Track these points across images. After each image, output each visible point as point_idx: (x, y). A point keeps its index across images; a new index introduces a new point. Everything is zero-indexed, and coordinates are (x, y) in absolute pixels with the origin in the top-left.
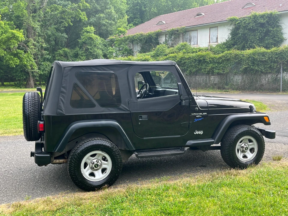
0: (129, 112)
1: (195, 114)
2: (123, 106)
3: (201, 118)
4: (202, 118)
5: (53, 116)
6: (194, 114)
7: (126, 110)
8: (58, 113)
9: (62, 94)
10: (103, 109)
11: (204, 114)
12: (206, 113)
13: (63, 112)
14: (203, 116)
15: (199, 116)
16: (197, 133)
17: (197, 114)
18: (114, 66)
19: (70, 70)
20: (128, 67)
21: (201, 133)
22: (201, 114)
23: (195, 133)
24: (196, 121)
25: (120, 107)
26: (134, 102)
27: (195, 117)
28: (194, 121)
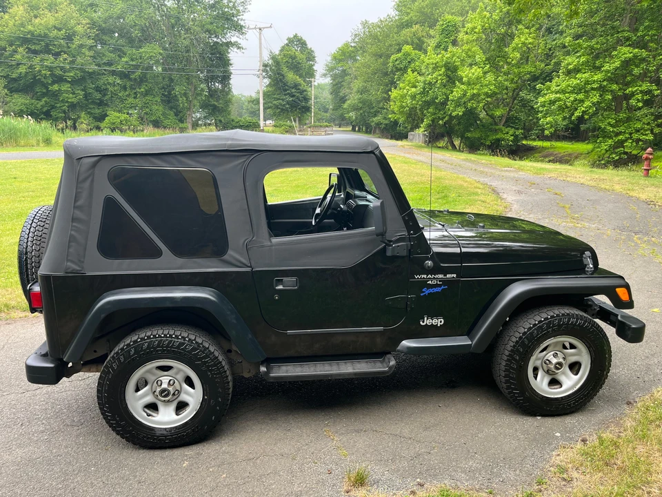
0: (248, 269)
1: (425, 276)
2: (231, 254)
3: (440, 286)
4: (443, 287)
5: (55, 277)
6: (423, 276)
7: (240, 265)
8: (69, 271)
9: (74, 224)
10: (180, 261)
11: (448, 276)
12: (455, 276)
13: (78, 268)
14: (445, 282)
15: (434, 282)
16: (427, 321)
17: (429, 276)
18: (209, 153)
19: (95, 165)
20: (247, 157)
21: (439, 322)
22: (441, 276)
23: (421, 323)
24: (427, 292)
25: (226, 257)
26: (263, 246)
27: (424, 284)
28: (422, 295)
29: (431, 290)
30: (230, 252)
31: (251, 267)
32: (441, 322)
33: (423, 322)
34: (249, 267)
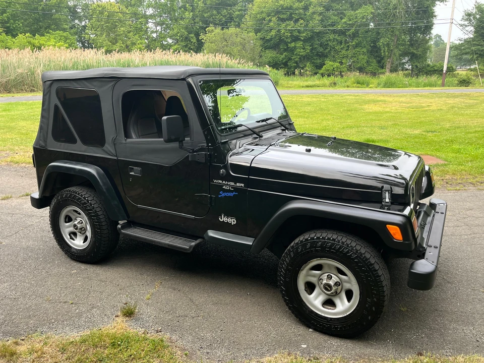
0: (115, 158)
1: (221, 182)
2: (108, 146)
3: (232, 192)
4: (234, 193)
6: (219, 181)
7: (110, 154)
8: (41, 146)
10: (84, 147)
11: (238, 184)
12: (243, 185)
13: (44, 145)
14: (236, 189)
15: (228, 188)
16: (224, 219)
17: (224, 182)
18: (97, 79)
19: (51, 85)
20: (114, 82)
21: (232, 221)
22: (232, 184)
23: (219, 219)
24: (223, 195)
25: (104, 148)
26: (121, 143)
27: (220, 187)
28: (219, 196)
29: (226, 194)
30: (106, 145)
31: (116, 156)
32: (234, 221)
33: (221, 219)
34: (115, 156)
